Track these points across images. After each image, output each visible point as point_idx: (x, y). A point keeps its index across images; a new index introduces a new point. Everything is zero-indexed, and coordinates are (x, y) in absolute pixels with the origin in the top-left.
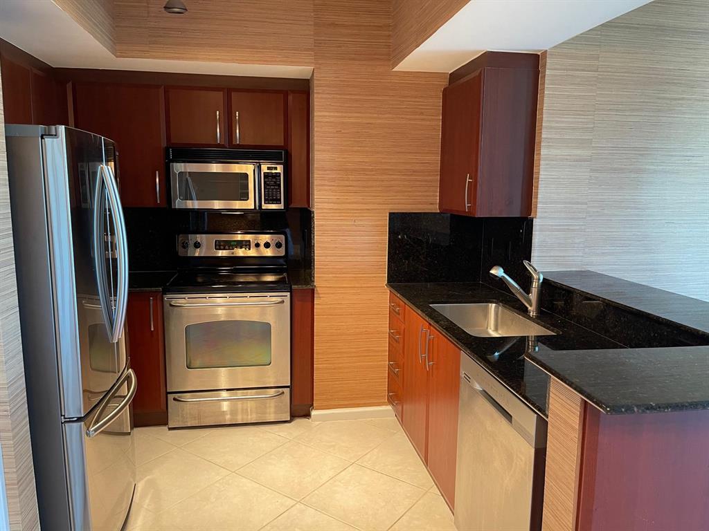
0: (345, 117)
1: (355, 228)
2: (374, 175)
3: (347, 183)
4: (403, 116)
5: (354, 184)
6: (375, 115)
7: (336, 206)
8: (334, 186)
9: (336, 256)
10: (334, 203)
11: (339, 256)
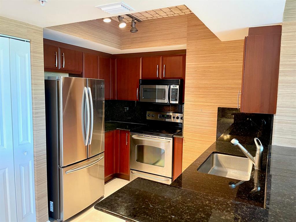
0: (199, 64)
1: (202, 114)
2: (211, 90)
3: (199, 93)
4: (227, 62)
5: (202, 93)
6: (213, 63)
7: (193, 103)
8: (193, 94)
9: (193, 125)
10: (193, 102)
11: (194, 125)
